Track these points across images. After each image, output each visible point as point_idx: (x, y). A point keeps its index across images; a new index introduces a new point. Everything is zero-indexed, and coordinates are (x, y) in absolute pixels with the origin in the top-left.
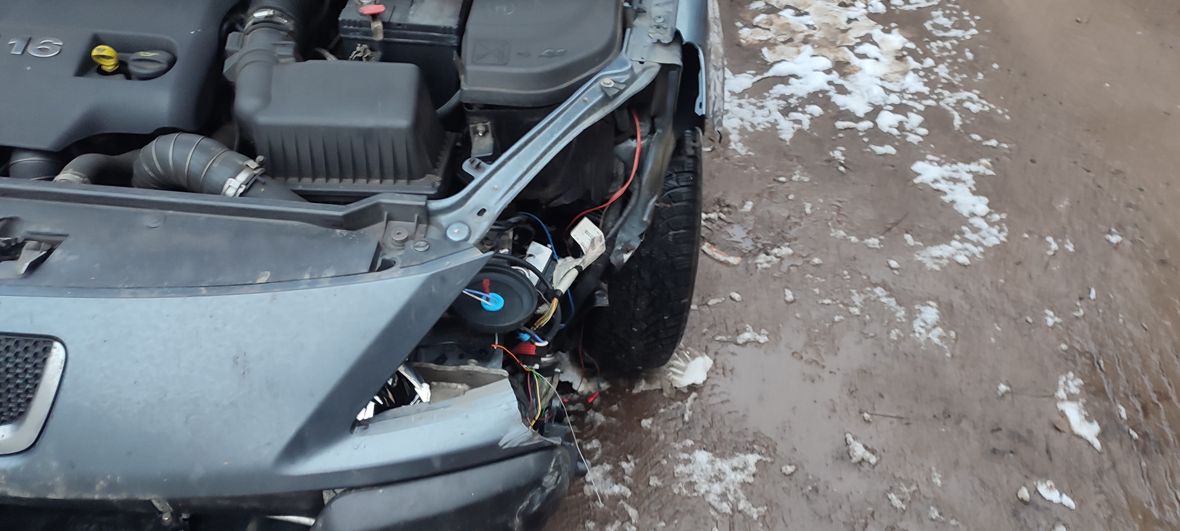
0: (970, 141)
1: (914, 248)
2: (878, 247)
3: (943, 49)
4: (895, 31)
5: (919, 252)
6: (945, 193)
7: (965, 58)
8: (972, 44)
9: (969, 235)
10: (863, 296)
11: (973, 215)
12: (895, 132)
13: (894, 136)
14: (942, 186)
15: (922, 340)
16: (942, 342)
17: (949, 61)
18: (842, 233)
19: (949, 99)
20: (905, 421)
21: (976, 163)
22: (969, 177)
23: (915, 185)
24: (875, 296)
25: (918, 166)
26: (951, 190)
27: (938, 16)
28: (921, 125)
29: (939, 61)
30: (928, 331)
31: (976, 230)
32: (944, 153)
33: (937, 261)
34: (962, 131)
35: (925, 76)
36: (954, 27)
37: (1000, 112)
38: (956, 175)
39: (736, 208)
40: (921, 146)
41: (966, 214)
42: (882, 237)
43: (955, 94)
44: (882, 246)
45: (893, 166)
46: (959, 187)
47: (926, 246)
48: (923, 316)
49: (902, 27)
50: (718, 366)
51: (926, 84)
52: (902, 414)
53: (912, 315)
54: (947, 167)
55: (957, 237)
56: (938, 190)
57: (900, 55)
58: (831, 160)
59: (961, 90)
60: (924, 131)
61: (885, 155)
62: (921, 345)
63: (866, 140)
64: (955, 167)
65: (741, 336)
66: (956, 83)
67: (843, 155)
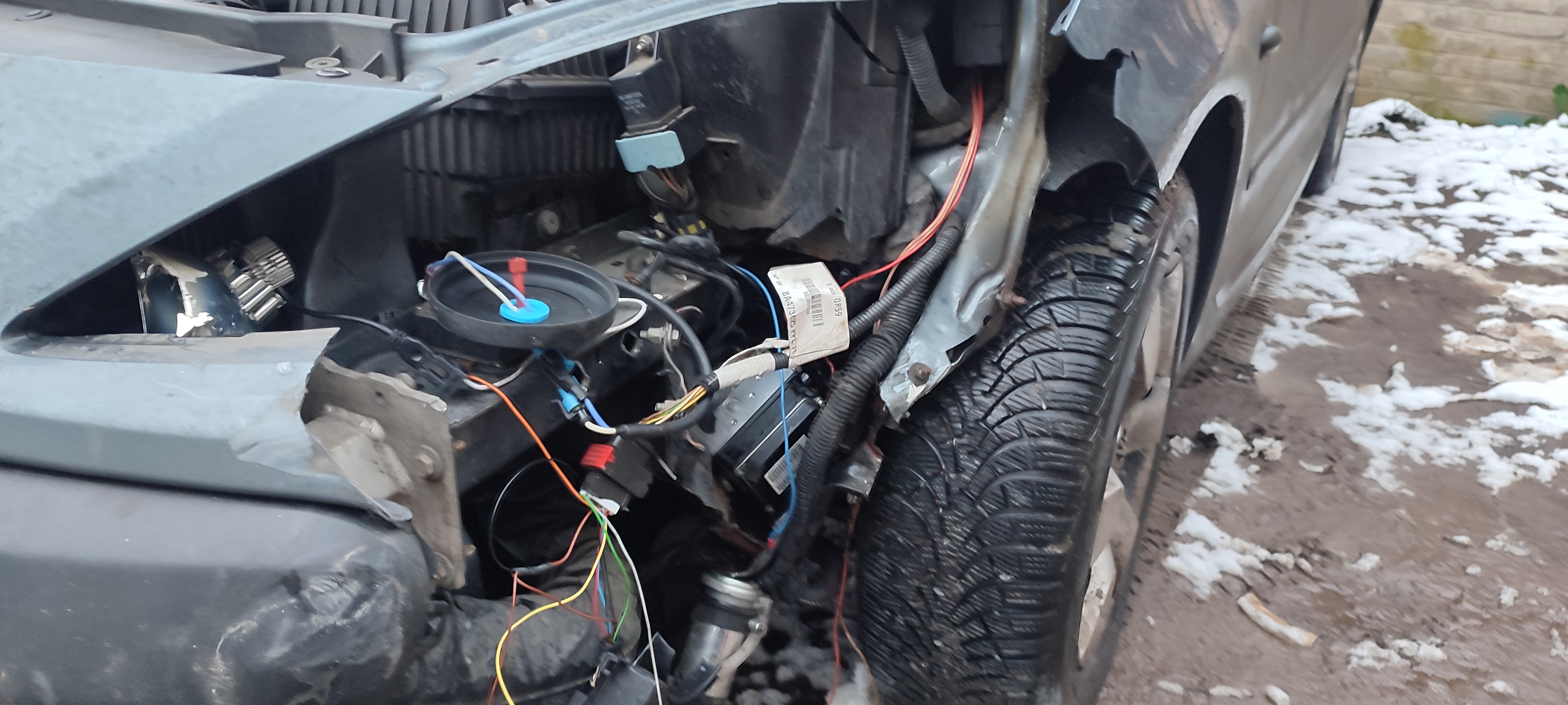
39: (1340, 560)
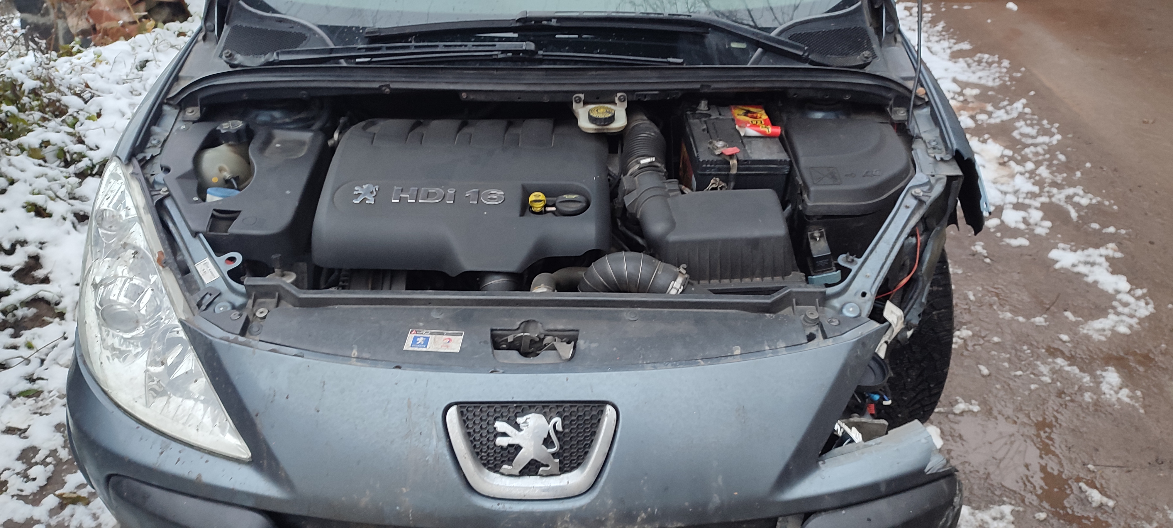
0: (1090, 230)
1: (1077, 324)
2: (1044, 324)
3: (1037, 154)
4: (990, 141)
5: (1083, 326)
6: (1087, 276)
7: (1059, 160)
8: (1061, 147)
9: (1120, 309)
10: (1048, 367)
11: (1118, 292)
12: (1022, 226)
13: (1022, 231)
14: (1082, 269)
15: (1114, 399)
16: (1131, 400)
17: (1046, 163)
18: (1009, 315)
19: (1059, 196)
20: (1125, 469)
21: (1104, 248)
22: (1103, 260)
23: (1055, 270)
24: (1059, 366)
25: (1054, 254)
26: (1090, 271)
27: (1021, 127)
28: (1043, 219)
29: (1038, 164)
30: (1117, 393)
31: (1126, 305)
32: (1072, 241)
33: (1102, 333)
34: (1080, 222)
35: (1030, 178)
36: (1038, 134)
37: (1107, 203)
38: (1091, 260)
40: (1049, 237)
41: (1111, 291)
42: (1046, 316)
43: (1062, 191)
44: (1048, 323)
45: (1030, 255)
46: (1096, 268)
47: (1086, 321)
48: (1107, 379)
49: (995, 137)
50: (945, 433)
51: (1034, 184)
52: (1119, 463)
53: (1097, 381)
54: (1079, 252)
55: (1110, 311)
56: (1078, 273)
57: (1001, 161)
58: (974, 254)
59: (1066, 187)
60: (1048, 224)
61: (1020, 247)
62: (1114, 405)
63: (999, 235)
64: (1086, 252)
65: (957, 406)
66: (1059, 182)
67: (984, 249)
